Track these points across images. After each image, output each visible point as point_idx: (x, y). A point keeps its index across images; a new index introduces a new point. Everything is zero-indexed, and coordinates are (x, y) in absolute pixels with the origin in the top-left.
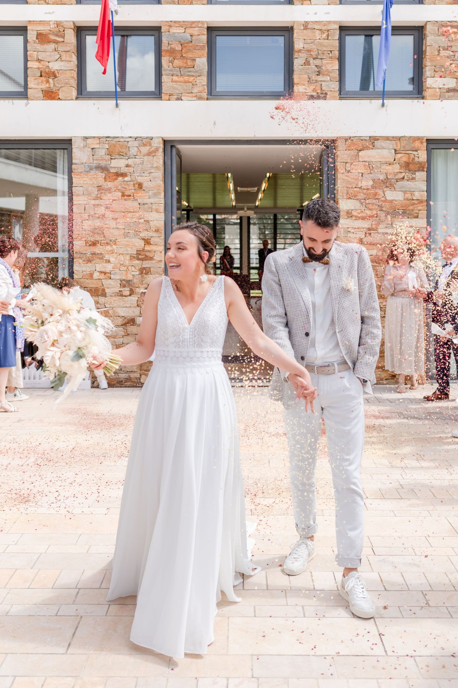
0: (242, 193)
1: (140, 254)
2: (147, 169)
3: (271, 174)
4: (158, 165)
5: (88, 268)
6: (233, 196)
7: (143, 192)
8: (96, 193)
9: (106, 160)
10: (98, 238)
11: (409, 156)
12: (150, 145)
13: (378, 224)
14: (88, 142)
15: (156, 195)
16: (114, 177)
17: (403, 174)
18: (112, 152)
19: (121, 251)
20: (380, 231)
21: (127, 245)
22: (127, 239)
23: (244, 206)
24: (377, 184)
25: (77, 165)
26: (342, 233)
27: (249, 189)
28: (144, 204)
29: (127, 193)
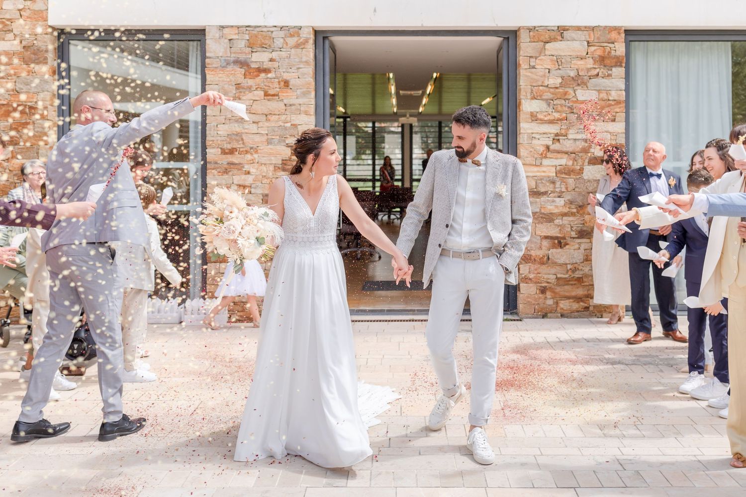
0: (405, 96)
1: (285, 164)
2: (294, 63)
3: (438, 74)
4: (308, 58)
5: (224, 181)
6: (394, 101)
7: (289, 91)
8: (234, 92)
9: (246, 53)
10: (235, 145)
11: (605, 49)
12: (299, 36)
13: (568, 129)
14: (224, 32)
15: (305, 94)
16: (255, 74)
17: (598, 70)
18: (254, 44)
19: (263, 160)
20: (570, 136)
21: (271, 154)
22: (270, 146)
23: (406, 113)
24: (566, 81)
25: (212, 59)
26: (525, 139)
27: (412, 93)
28: (291, 105)
29: (271, 92)
